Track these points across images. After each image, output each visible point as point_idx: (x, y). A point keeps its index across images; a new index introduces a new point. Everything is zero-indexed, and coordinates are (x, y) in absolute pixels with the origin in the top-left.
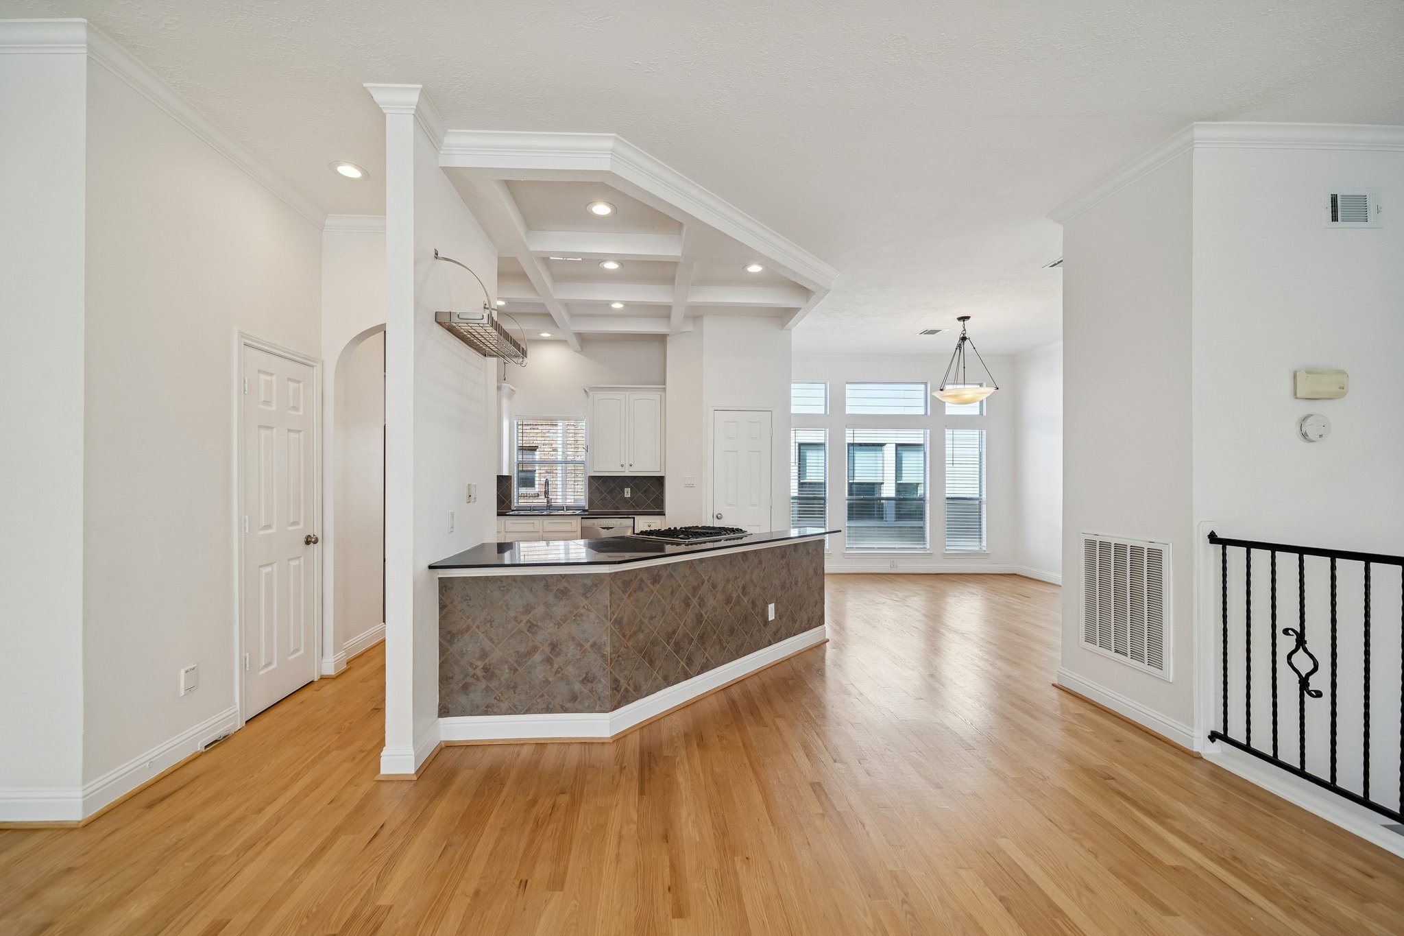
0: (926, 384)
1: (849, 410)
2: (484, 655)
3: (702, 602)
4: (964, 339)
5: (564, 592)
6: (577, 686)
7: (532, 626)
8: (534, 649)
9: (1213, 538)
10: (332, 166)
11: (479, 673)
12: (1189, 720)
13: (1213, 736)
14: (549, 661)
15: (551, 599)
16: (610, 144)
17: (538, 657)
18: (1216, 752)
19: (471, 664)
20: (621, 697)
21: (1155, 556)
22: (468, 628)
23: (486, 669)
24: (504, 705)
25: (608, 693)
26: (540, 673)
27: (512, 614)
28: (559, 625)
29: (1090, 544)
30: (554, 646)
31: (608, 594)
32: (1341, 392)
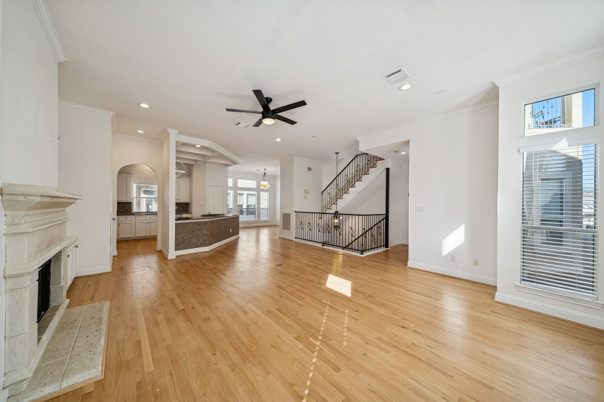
0: (256, 180)
1: (238, 186)
2: (183, 238)
3: (221, 228)
4: (265, 174)
5: (200, 225)
6: (202, 242)
7: (193, 232)
8: (193, 236)
9: (295, 212)
10: (136, 131)
11: (182, 241)
12: (293, 237)
13: (295, 238)
14: (196, 238)
15: (197, 226)
16: (210, 142)
17: (194, 237)
18: (295, 240)
19: (180, 240)
20: (210, 244)
21: (290, 214)
22: (179, 233)
23: (183, 241)
24: (187, 247)
25: (208, 243)
26: (195, 240)
27: (189, 229)
28: (199, 231)
29: (283, 214)
30: (198, 235)
31: (208, 225)
32: (308, 193)
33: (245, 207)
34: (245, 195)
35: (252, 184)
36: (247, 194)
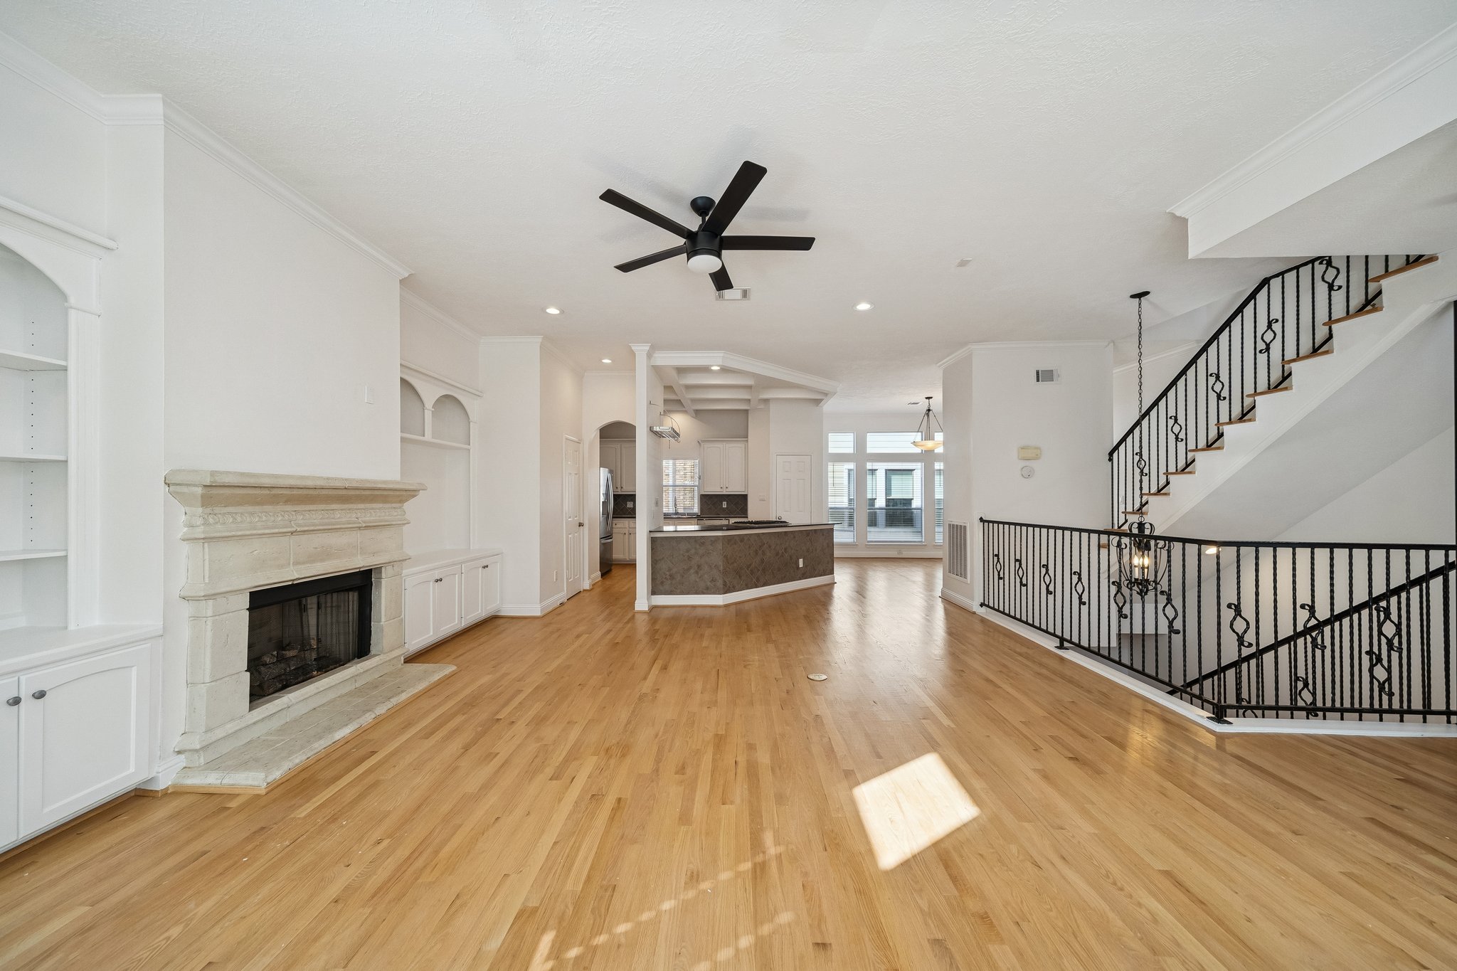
0: (922, 432)
1: (869, 451)
2: (670, 570)
3: (764, 553)
4: (929, 410)
5: (703, 544)
6: (709, 584)
7: (689, 558)
8: (689, 569)
9: (981, 519)
11: (668, 577)
12: (972, 599)
13: (982, 605)
14: (697, 572)
15: (698, 546)
16: (722, 355)
17: (692, 571)
18: (982, 611)
19: (664, 573)
20: (727, 589)
21: (965, 527)
22: (663, 558)
23: (670, 576)
24: (678, 591)
25: (722, 586)
26: (693, 577)
27: (681, 552)
28: (701, 557)
29: (950, 525)
30: (699, 566)
31: (721, 544)
32: (1037, 458)
33: (881, 503)
34: (881, 475)
35: (904, 442)
36: (886, 470)
